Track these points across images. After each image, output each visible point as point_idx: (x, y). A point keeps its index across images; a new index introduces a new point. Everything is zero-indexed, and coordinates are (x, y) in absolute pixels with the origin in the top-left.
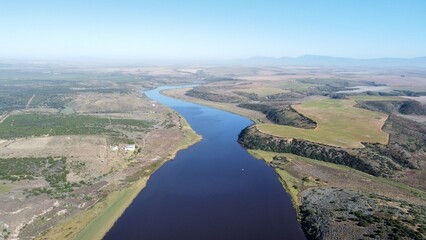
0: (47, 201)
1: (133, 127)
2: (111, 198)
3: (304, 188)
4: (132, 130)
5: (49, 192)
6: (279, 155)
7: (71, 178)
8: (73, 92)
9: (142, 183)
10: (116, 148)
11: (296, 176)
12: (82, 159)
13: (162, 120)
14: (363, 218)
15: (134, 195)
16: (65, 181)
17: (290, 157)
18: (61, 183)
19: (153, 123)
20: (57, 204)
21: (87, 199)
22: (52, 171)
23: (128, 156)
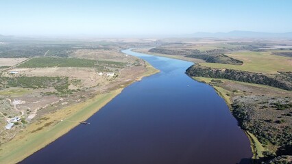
0: (55, 98)
1: (113, 65)
2: (97, 98)
3: (234, 96)
4: (112, 67)
5: (57, 94)
6: (215, 79)
7: (71, 87)
8: (73, 49)
9: (119, 91)
10: (101, 74)
11: (229, 90)
12: (79, 79)
13: (133, 62)
14: (281, 106)
15: (114, 97)
16: (67, 89)
17: (223, 80)
18: (65, 90)
19: (126, 63)
20: (62, 99)
21: (82, 98)
22: (59, 84)
23: (109, 78)
